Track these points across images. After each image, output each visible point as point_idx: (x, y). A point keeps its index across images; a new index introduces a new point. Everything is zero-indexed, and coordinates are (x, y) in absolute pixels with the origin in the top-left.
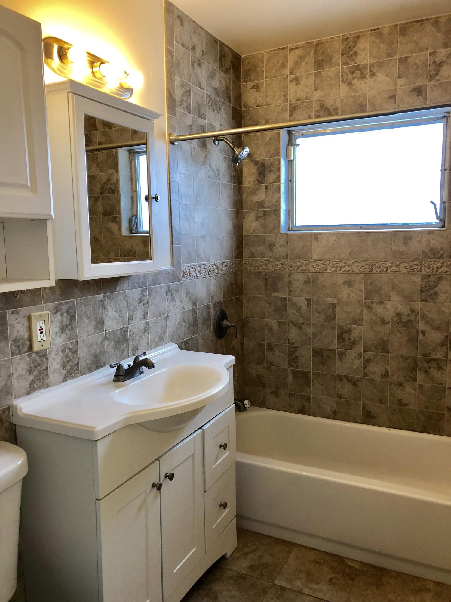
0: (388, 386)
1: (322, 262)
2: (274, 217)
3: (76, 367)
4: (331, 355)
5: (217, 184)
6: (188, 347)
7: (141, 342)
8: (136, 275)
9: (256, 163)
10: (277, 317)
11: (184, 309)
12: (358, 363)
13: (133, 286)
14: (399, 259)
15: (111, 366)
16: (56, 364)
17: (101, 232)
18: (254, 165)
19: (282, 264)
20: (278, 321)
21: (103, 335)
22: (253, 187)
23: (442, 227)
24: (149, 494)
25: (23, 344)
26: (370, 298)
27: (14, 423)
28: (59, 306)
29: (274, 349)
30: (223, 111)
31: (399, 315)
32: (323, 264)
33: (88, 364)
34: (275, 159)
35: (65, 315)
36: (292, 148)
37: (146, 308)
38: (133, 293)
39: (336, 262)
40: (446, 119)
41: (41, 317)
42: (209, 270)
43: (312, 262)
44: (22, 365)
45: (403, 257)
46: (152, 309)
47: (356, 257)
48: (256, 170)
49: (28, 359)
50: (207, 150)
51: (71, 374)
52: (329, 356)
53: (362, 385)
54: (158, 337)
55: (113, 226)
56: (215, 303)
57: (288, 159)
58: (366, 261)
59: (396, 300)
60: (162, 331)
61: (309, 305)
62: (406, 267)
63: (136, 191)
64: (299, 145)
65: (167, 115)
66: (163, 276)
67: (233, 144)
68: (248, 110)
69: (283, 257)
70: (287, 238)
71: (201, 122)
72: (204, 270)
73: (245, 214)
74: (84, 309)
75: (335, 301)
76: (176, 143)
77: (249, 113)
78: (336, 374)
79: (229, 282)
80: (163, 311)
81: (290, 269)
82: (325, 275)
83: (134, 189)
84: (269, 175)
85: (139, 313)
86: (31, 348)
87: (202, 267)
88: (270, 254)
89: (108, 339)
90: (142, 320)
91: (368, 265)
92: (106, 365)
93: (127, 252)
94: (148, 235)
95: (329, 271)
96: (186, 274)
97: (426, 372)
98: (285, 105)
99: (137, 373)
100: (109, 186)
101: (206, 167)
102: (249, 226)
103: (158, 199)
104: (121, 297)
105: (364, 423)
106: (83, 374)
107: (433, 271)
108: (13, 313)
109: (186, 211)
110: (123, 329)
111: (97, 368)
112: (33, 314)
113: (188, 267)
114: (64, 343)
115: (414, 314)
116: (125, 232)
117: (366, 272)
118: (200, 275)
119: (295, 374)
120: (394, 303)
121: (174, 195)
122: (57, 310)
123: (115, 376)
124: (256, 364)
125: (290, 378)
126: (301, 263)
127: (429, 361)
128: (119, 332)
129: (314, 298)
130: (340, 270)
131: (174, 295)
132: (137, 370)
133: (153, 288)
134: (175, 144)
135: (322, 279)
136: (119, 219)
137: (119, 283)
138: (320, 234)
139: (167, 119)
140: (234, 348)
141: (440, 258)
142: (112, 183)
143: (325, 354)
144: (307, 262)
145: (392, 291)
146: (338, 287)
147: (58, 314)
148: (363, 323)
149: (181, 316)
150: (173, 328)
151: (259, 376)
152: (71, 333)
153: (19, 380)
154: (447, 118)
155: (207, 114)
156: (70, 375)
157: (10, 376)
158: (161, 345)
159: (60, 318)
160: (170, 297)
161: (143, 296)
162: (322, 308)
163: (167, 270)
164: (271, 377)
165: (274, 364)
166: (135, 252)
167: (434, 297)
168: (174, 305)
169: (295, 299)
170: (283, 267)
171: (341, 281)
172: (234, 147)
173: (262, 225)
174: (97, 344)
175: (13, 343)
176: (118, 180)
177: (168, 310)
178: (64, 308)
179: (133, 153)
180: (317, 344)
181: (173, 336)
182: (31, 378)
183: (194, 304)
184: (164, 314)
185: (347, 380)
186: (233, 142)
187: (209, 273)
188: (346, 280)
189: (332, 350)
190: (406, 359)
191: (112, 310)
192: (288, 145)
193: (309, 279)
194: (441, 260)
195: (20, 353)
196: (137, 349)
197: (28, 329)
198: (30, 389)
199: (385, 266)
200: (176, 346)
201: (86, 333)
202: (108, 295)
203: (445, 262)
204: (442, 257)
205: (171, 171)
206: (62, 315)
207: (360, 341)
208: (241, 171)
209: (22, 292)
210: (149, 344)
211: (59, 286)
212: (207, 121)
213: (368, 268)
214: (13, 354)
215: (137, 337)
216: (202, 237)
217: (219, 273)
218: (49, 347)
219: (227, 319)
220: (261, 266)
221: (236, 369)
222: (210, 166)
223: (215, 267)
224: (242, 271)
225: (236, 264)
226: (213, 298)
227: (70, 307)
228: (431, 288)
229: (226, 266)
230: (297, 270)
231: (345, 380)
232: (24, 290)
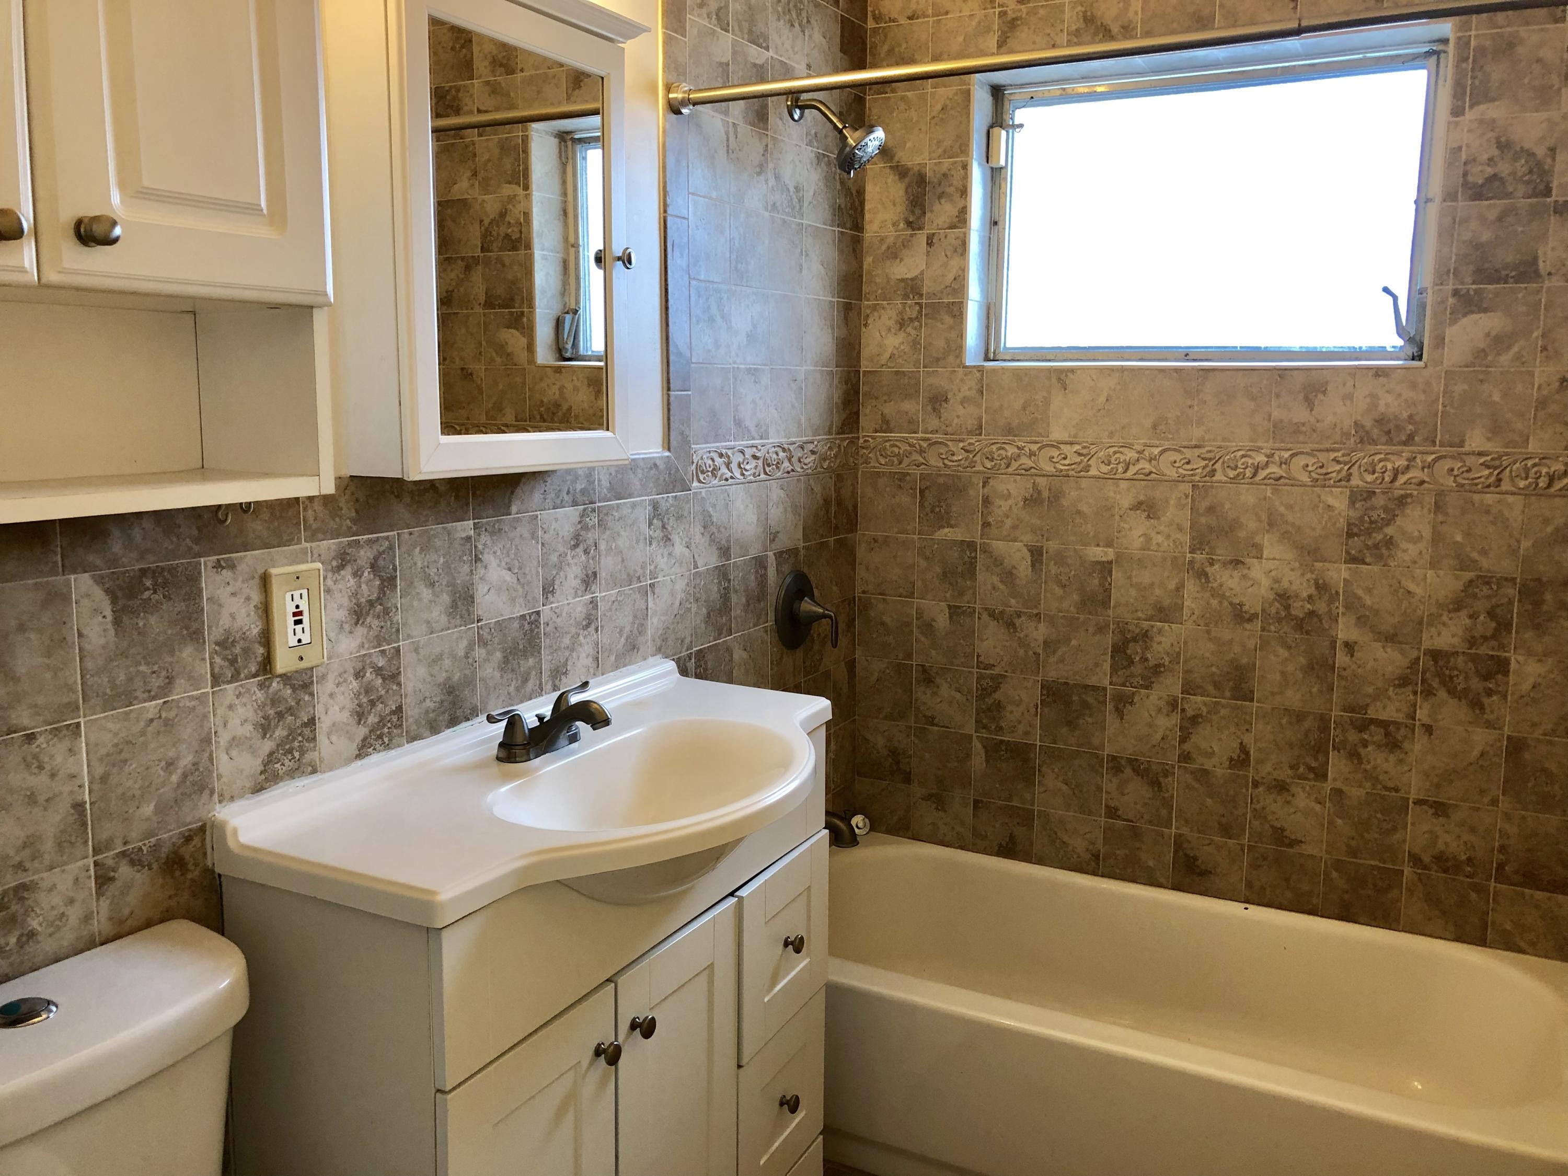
0: (1247, 790)
1: (1077, 447)
2: (948, 320)
3: (395, 719)
4: (1091, 700)
5: (793, 226)
6: (705, 670)
7: (574, 655)
8: (568, 471)
9: (902, 172)
10: (948, 595)
11: (696, 567)
12: (1167, 723)
13: (558, 501)
14: (1290, 446)
15: (491, 719)
16: (337, 708)
17: (480, 353)
18: (897, 177)
19: (967, 451)
20: (950, 607)
21: (470, 633)
22: (892, 239)
23: (1413, 359)
24: (584, 1077)
25: (246, 651)
26: (1207, 550)
27: (218, 870)
28: (349, 551)
29: (938, 680)
30: (816, 29)
31: (1284, 597)
32: (1080, 454)
33: (427, 712)
34: (955, 163)
35: (366, 574)
36: (1004, 133)
37: (591, 561)
38: (556, 520)
39: (1116, 449)
40: (1435, 57)
41: (298, 578)
42: (767, 463)
43: (1048, 445)
44: (241, 710)
45: (1301, 438)
46: (607, 565)
47: (1171, 436)
48: (901, 193)
49: (260, 695)
50: (769, 133)
51: (380, 737)
52: (1085, 705)
53: (1175, 784)
54: (623, 640)
55: (513, 339)
56: (781, 553)
57: (990, 164)
58: (1196, 447)
59: (1277, 557)
60: (634, 623)
61: (1037, 565)
62: (1307, 466)
63: (576, 246)
64: (1021, 126)
65: (664, 33)
66: (640, 475)
67: (841, 120)
68: (884, 28)
69: (970, 433)
70: (982, 379)
71: (756, 54)
72: (753, 463)
73: (868, 312)
74: (419, 560)
75: (1110, 554)
76: (685, 111)
77: (886, 37)
78: (1106, 753)
79: (819, 495)
80: (639, 569)
81: (989, 464)
82: (1084, 483)
83: (572, 240)
84: (937, 207)
85: (572, 576)
86: (267, 664)
87: (749, 452)
88: (934, 423)
89: (486, 644)
90: (580, 593)
91: (1204, 459)
92: (477, 716)
93: (549, 409)
94: (602, 364)
95: (1093, 472)
96: (703, 472)
97: (1354, 756)
98: (985, 16)
99: (563, 740)
100: (503, 230)
101: (766, 181)
102: (880, 345)
103: (630, 262)
104: (523, 530)
105: (1178, 887)
106: (413, 738)
107: (1383, 479)
108: (218, 566)
109: (708, 299)
110: (528, 617)
111: (454, 722)
112: (274, 571)
113: (710, 452)
114: (363, 652)
115: (1326, 597)
116: (544, 355)
117: (1197, 478)
118: (743, 474)
119: (993, 750)
120: (1271, 565)
121: (677, 253)
122: (342, 560)
123: (501, 745)
124: (886, 718)
125: (978, 761)
126: (1018, 448)
127: (1363, 726)
128: (516, 625)
129: (1052, 546)
130: (1125, 472)
131: (670, 529)
132: (561, 731)
133: (611, 508)
134: (681, 113)
135: (1074, 494)
136: (529, 320)
137: (519, 490)
138: (1072, 370)
139: (664, 42)
140: (827, 674)
141: (1405, 443)
142: (512, 221)
143: (1075, 698)
144: (1035, 447)
145: (1268, 531)
146: (1117, 517)
147: (347, 572)
148: (1185, 618)
149: (687, 585)
150: (663, 618)
151: (894, 753)
152: (383, 624)
153: (234, 753)
154: (1438, 59)
155: (773, 35)
156: (376, 740)
157: (207, 741)
158: (630, 663)
159: (352, 582)
160: (659, 533)
161: (586, 528)
162: (1073, 573)
163: (654, 458)
164: (927, 755)
165: (936, 721)
166: (570, 409)
167: (1384, 551)
168: (670, 554)
169: (999, 546)
170: (966, 459)
171: (1126, 502)
172: (845, 127)
173: (915, 344)
174: (454, 656)
175: (217, 648)
176: (527, 216)
177: (652, 567)
178: (365, 555)
179: (569, 143)
180: (1053, 672)
181: (665, 640)
182: (268, 746)
183: (725, 552)
184: (641, 579)
185: (1134, 770)
186: (841, 113)
187: (767, 469)
188: (1142, 498)
189: (1095, 688)
190: (1300, 717)
191: (498, 566)
192: (992, 126)
193: (1039, 492)
194: (1407, 452)
195: (235, 678)
196: (566, 673)
197: (260, 611)
198: (263, 777)
199: (1250, 461)
200: (671, 665)
201: (424, 627)
202: (488, 523)
203: (1419, 456)
204: (1409, 440)
205: (668, 188)
206: (357, 574)
207: (1176, 667)
208: (861, 193)
209: (244, 508)
210: (597, 659)
211: (353, 494)
212: (771, 53)
213: (1204, 468)
214: (216, 680)
215: (566, 641)
216: (749, 371)
217: (793, 470)
218: (318, 662)
219: (812, 598)
220: (908, 454)
221: (832, 731)
222: (777, 177)
223: (782, 454)
224: (855, 467)
225: (839, 446)
226: (774, 540)
227: (380, 554)
228: (1375, 526)
229: (813, 452)
230: (1007, 467)
231: (1128, 771)
232: (250, 503)
